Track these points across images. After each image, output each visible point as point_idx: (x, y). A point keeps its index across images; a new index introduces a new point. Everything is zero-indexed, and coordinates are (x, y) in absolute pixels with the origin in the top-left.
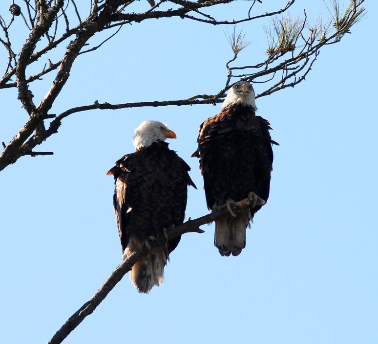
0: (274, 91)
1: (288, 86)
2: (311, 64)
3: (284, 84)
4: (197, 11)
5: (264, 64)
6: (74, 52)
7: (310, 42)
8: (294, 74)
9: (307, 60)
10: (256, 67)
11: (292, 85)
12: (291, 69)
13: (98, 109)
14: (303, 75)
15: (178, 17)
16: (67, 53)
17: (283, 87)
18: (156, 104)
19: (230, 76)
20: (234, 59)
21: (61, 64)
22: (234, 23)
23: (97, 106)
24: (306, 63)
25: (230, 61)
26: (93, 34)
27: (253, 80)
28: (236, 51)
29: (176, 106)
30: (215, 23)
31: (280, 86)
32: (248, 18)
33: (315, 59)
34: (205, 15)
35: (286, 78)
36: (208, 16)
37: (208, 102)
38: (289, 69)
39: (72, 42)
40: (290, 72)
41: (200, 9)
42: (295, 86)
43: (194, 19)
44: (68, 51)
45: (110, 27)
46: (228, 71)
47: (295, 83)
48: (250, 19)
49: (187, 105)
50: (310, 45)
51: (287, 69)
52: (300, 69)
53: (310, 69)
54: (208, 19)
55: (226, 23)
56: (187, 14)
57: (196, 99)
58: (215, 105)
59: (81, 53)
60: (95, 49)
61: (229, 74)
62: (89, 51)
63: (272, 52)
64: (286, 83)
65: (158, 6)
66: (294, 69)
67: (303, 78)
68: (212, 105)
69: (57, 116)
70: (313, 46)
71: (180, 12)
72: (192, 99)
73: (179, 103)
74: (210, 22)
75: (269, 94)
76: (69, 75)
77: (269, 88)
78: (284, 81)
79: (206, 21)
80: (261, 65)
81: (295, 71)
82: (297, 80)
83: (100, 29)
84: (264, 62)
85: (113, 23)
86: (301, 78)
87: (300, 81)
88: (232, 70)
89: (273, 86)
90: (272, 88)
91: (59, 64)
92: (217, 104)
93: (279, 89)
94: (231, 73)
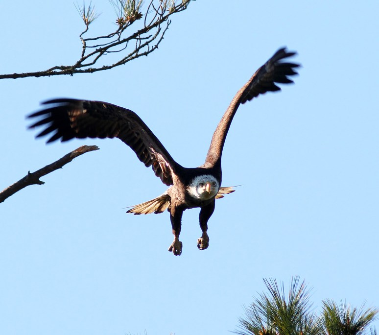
0: (129, 60)
1: (142, 55)
2: (164, 33)
3: (138, 54)
5: (115, 34)
8: (147, 43)
9: (159, 30)
10: (108, 37)
11: (146, 54)
12: (144, 39)
14: (156, 44)
17: (137, 56)
18: (15, 76)
19: (85, 47)
20: (87, 30)
24: (158, 33)
25: (83, 33)
27: (108, 50)
28: (88, 23)
29: (34, 77)
31: (134, 55)
33: (167, 28)
35: (140, 47)
37: (65, 73)
38: (142, 39)
40: (143, 42)
42: (148, 55)
46: (83, 42)
47: (148, 52)
49: (45, 76)
50: (161, 15)
51: (140, 39)
52: (153, 39)
53: (162, 38)
57: (54, 71)
58: (72, 75)
61: (83, 45)
63: (121, 22)
64: (140, 53)
66: (147, 38)
67: (156, 47)
68: (69, 76)
70: (164, 16)
72: (50, 70)
73: (37, 75)
75: (124, 63)
77: (124, 58)
78: (137, 50)
80: (113, 34)
81: (148, 40)
82: (150, 49)
84: (115, 32)
86: (154, 47)
87: (153, 50)
88: (86, 41)
89: (127, 56)
90: (126, 58)
92: (74, 74)
93: (133, 58)
94: (85, 44)
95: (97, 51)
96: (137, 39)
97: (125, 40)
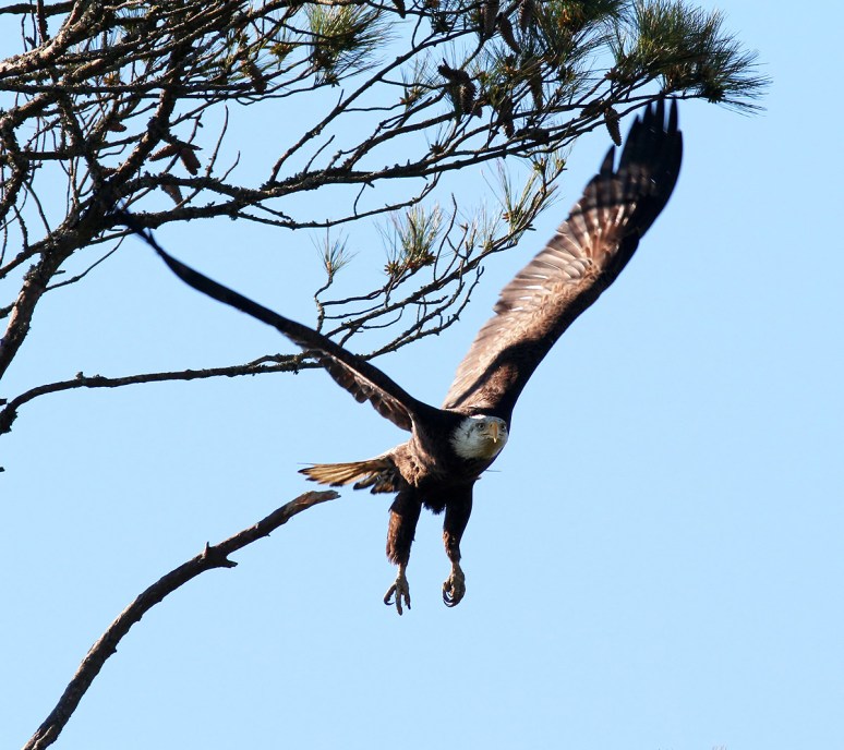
0: (404, 343)
1: (429, 332)
2: (470, 292)
3: (422, 331)
4: (259, 206)
5: (380, 292)
6: (36, 286)
7: (463, 252)
8: (438, 312)
9: (461, 287)
10: (368, 298)
11: (436, 331)
12: (433, 303)
13: (84, 389)
14: (456, 313)
15: (226, 218)
16: (24, 288)
17: (420, 336)
18: (189, 375)
19: (322, 318)
20: (328, 285)
21: (15, 308)
22: (328, 225)
23: (81, 381)
24: (459, 292)
25: (321, 290)
26: (71, 253)
27: (365, 324)
28: (332, 272)
29: (225, 377)
30: (293, 226)
31: (414, 334)
32: (353, 215)
33: (477, 282)
34: (274, 213)
35: (426, 319)
36: (281, 214)
37: (283, 369)
38: (429, 303)
39: (33, 267)
40: (431, 309)
41: (264, 202)
42: (441, 333)
43: (256, 219)
44: (26, 283)
45: (103, 240)
46: (319, 308)
47: (441, 329)
48: (357, 217)
49: (247, 375)
50: (466, 258)
51: (425, 303)
52: (450, 304)
53: (468, 301)
54: (281, 220)
55: (314, 225)
56: (242, 210)
57: (262, 364)
58: (297, 373)
59: (50, 288)
60: (76, 279)
61: (320, 314)
62: (66, 283)
63: (394, 269)
65: (189, 200)
66: (439, 302)
67: (456, 317)
68: (291, 373)
69: (9, 401)
70: (471, 259)
71: (229, 208)
72: (255, 363)
73: (231, 372)
74: (284, 224)
75: (395, 349)
76: (28, 328)
77: (394, 339)
78: (419, 325)
79: (277, 223)
80: (378, 293)
81: (440, 306)
82: (445, 322)
83: (84, 242)
84: (382, 288)
85: (107, 233)
86: (452, 317)
87: (449, 323)
88: (325, 307)
89: (400, 335)
90: (399, 339)
91: (10, 309)
92: (300, 371)
93: (412, 339)
94: (323, 313)
95: (344, 327)
96: (421, 303)
97: (396, 306)
